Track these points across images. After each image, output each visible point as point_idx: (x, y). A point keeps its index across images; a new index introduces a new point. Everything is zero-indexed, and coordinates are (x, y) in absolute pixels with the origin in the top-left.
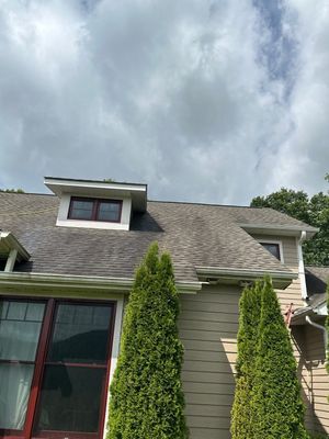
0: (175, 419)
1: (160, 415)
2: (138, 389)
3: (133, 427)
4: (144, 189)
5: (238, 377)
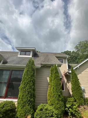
0: (32, 94)
1: (28, 94)
2: (24, 88)
3: (22, 96)
4: (34, 49)
5: (49, 85)
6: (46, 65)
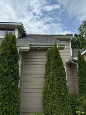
4: (21, 24)
5: (45, 79)
6: (39, 47)
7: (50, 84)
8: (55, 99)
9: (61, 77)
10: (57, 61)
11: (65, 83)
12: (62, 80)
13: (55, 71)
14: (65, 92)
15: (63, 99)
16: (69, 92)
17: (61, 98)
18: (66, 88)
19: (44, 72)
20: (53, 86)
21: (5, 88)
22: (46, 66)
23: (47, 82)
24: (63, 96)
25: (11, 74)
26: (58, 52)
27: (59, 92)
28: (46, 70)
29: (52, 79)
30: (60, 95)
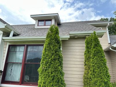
1: (53, 80)
5: (85, 66)
6: (77, 36)
7: (91, 71)
8: (96, 85)
9: (102, 64)
10: (97, 49)
11: (107, 70)
12: (103, 67)
13: (96, 59)
14: (107, 79)
15: (105, 85)
16: (111, 79)
17: (103, 84)
18: (107, 75)
19: (84, 59)
20: (94, 72)
21: (54, 71)
22: (85, 54)
23: (87, 68)
24: (106, 83)
25: (57, 60)
26: (98, 40)
27: (101, 78)
28: (86, 57)
29: (93, 66)
30: (102, 81)
